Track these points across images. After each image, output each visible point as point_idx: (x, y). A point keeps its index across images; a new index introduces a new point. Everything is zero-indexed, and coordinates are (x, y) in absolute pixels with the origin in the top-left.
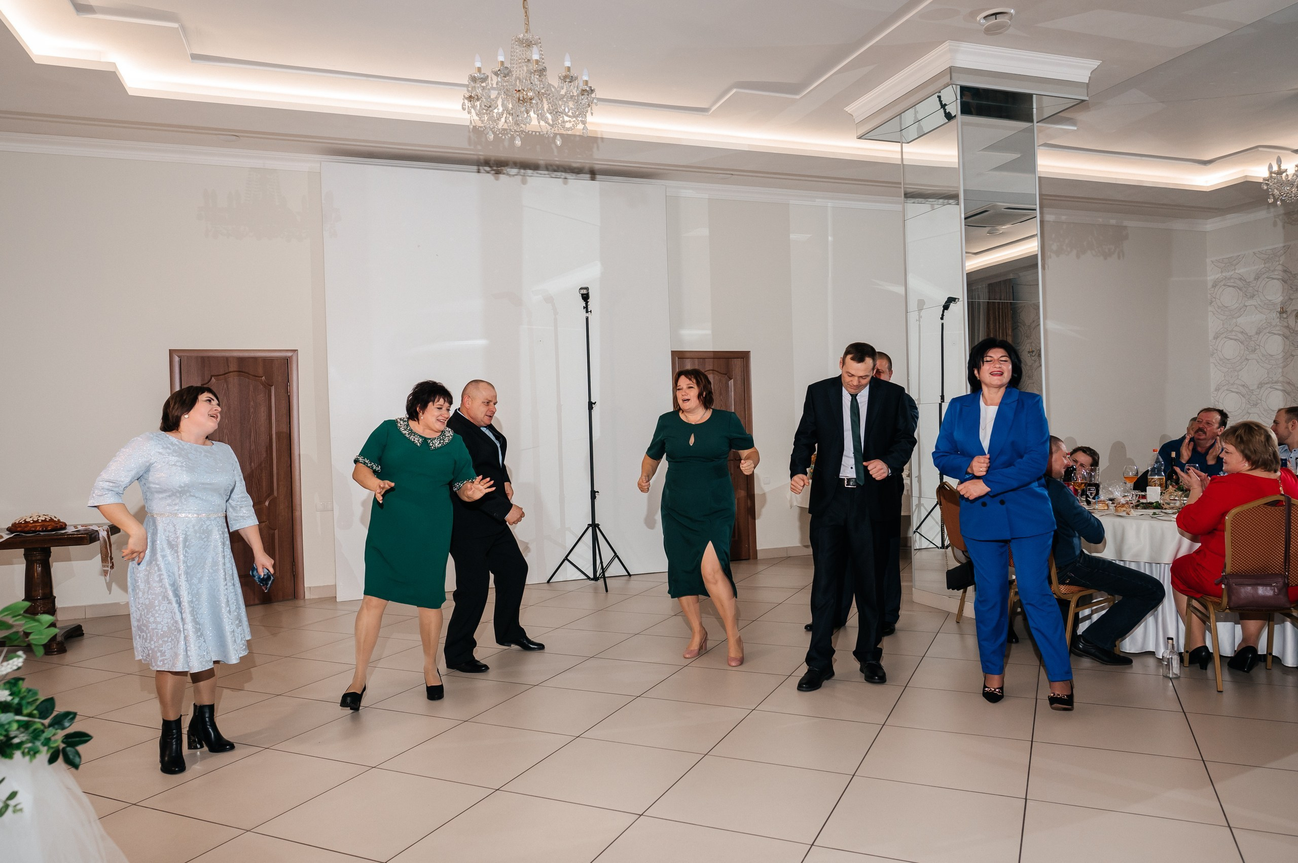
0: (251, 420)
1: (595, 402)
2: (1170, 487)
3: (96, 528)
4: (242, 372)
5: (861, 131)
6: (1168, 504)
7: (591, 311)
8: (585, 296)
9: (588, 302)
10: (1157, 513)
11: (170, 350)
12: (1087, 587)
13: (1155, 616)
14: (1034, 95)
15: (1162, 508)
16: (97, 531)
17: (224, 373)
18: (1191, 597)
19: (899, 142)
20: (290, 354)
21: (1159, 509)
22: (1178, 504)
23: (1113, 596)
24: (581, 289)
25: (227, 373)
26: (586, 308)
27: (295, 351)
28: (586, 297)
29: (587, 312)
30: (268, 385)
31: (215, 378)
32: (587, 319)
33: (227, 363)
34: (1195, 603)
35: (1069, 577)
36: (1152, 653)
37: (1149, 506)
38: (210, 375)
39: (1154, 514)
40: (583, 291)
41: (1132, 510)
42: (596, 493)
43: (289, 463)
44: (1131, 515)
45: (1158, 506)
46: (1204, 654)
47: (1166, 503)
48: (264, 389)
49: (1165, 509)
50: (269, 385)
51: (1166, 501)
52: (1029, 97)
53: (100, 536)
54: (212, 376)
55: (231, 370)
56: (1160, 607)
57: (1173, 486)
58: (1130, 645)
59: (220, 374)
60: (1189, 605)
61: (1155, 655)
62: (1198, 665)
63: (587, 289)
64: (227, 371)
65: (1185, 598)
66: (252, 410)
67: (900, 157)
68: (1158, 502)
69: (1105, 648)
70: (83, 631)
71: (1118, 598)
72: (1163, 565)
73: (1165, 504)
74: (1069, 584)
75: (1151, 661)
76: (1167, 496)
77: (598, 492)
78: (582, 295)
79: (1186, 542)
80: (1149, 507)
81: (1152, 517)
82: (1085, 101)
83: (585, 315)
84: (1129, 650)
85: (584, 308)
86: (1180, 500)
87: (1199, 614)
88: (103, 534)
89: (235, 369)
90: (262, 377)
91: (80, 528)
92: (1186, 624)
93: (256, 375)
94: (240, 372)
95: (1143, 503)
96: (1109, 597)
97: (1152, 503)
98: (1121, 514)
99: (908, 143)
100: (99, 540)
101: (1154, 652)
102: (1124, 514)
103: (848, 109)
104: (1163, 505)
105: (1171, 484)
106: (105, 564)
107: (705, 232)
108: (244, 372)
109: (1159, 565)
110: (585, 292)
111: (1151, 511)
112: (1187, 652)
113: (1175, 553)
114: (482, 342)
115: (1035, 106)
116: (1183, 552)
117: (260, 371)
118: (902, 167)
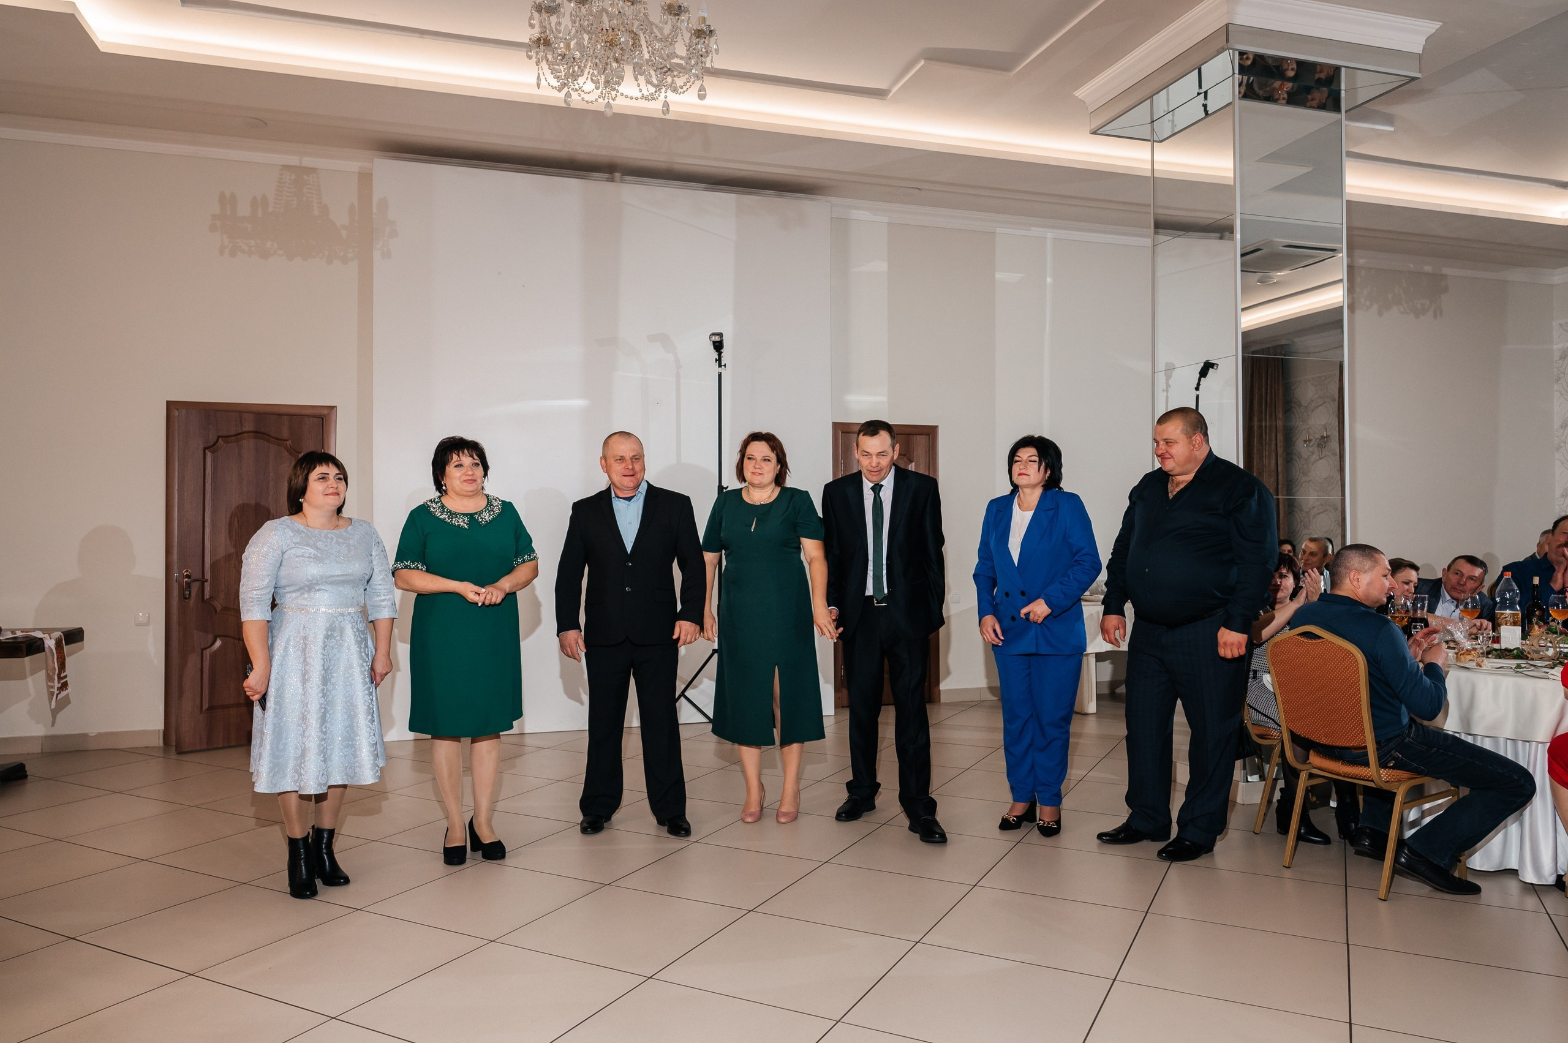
0: (270, 497)
2: (1536, 627)
3: (39, 634)
4: (261, 433)
5: (1095, 124)
6: (1537, 652)
7: (725, 366)
8: (718, 344)
9: (722, 353)
10: (1523, 666)
11: (168, 402)
12: (1420, 773)
13: (1520, 822)
14: (1342, 68)
15: (1527, 658)
16: (42, 639)
17: (235, 433)
19: (1149, 140)
20: (325, 412)
21: (1522, 658)
22: (1551, 652)
23: (1458, 787)
24: (714, 334)
25: (240, 434)
26: (719, 360)
27: (333, 408)
28: (718, 346)
29: (720, 366)
31: (223, 440)
32: (720, 375)
33: (241, 421)
35: (1394, 759)
36: (1514, 873)
37: (1506, 654)
38: (216, 436)
39: (1519, 666)
40: (715, 337)
41: (1486, 660)
44: (1484, 668)
45: (1519, 654)
47: (1534, 651)
49: (1532, 659)
51: (1533, 648)
52: (1337, 69)
53: (46, 645)
54: (219, 437)
55: (245, 429)
57: (1540, 627)
58: (1481, 860)
59: (229, 434)
61: (1518, 875)
63: (720, 335)
64: (239, 432)
67: (1149, 167)
68: (1519, 648)
69: (1442, 865)
70: (26, 772)
71: (1464, 791)
72: (1534, 745)
73: (1531, 652)
74: (1393, 768)
75: (1512, 885)
76: (1533, 640)
78: (714, 343)
80: (1506, 655)
81: (1517, 672)
82: (1417, 78)
83: (717, 369)
84: (1481, 867)
85: (716, 360)
86: (1555, 648)
88: (50, 643)
89: (251, 429)
90: (287, 440)
91: (19, 634)
93: (280, 437)
94: (258, 434)
95: (1496, 650)
96: (1452, 788)
97: (1511, 651)
98: (1467, 666)
99: (1161, 141)
100: (44, 651)
101: (1517, 870)
102: (1473, 665)
103: (1080, 93)
104: (1529, 653)
105: (1537, 624)
106: (50, 684)
107: (882, 266)
108: (264, 434)
109: (1528, 744)
110: (717, 339)
111: (1513, 663)
113: (1555, 728)
114: (579, 403)
115: (1343, 87)
117: (285, 433)
118: (1154, 182)
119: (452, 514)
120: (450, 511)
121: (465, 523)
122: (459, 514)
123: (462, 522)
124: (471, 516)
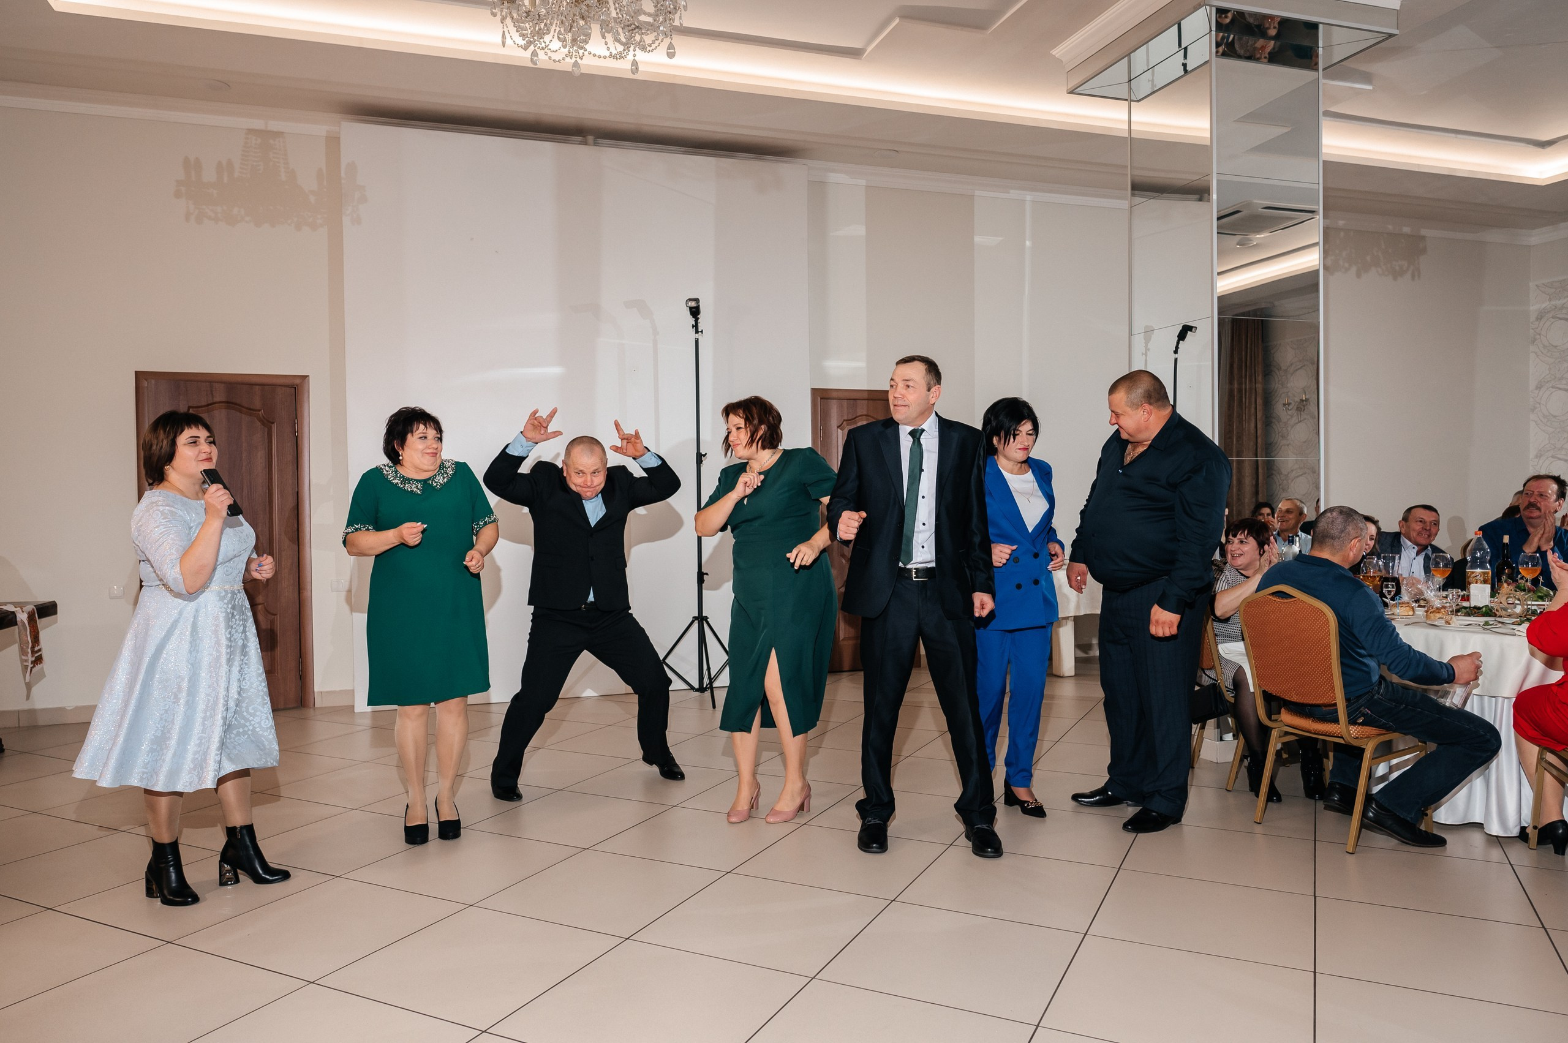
0: (244, 468)
1: (706, 454)
2: (1505, 585)
3: (11, 608)
4: (232, 403)
5: (1073, 83)
6: (1505, 609)
7: (702, 332)
8: (694, 310)
9: (698, 318)
10: (1491, 623)
11: (137, 373)
12: (1389, 729)
13: (1485, 777)
14: (1320, 25)
15: (1495, 615)
16: (13, 612)
17: (206, 404)
18: (1544, 747)
19: (1126, 100)
20: (298, 381)
21: (1490, 616)
22: (1518, 610)
23: (1425, 743)
24: (690, 300)
25: (211, 404)
26: (696, 326)
27: (305, 377)
28: (695, 312)
29: (697, 332)
30: (267, 423)
32: (697, 341)
33: (212, 391)
34: (1550, 757)
35: (1364, 715)
36: (1480, 826)
37: (1475, 611)
38: (187, 406)
39: (1487, 623)
40: (691, 303)
41: (1454, 618)
42: (705, 576)
43: (296, 526)
44: (1453, 625)
45: (1488, 612)
46: (1561, 831)
47: (1501, 608)
48: (262, 426)
49: (1501, 617)
50: (268, 421)
51: (1501, 605)
52: (1314, 26)
53: (18, 619)
55: (217, 399)
56: (1494, 764)
57: (1508, 585)
58: (1446, 813)
60: (1541, 758)
61: (1484, 829)
62: (1551, 846)
63: (697, 300)
64: (210, 402)
65: (1533, 750)
66: (244, 455)
67: (1127, 127)
68: (1488, 605)
69: (1408, 819)
70: (3, 746)
71: (1432, 747)
72: (1500, 699)
73: (1499, 609)
74: (1362, 724)
75: (1477, 838)
76: (1502, 598)
77: (707, 574)
78: (691, 308)
79: (1538, 666)
80: (1475, 613)
81: (1484, 629)
82: (1394, 35)
83: (693, 336)
84: (1446, 821)
85: (693, 326)
86: (1522, 605)
87: (1555, 772)
88: (22, 617)
89: (223, 400)
90: (259, 410)
92: (1534, 790)
93: (251, 407)
94: (230, 404)
95: (1465, 608)
96: (1420, 744)
97: (1479, 608)
98: (1436, 623)
99: (1138, 101)
100: (16, 624)
101: (1483, 823)
102: (1442, 623)
103: (1058, 52)
104: (1497, 610)
105: (1506, 582)
106: (24, 658)
107: (860, 230)
108: (236, 404)
109: (1494, 699)
110: (693, 304)
111: (1482, 620)
112: (1535, 828)
113: (1520, 684)
114: (556, 370)
115: (1321, 44)
116: (1531, 683)
117: (257, 403)
118: (1133, 144)
119: (405, 480)
120: (403, 476)
121: (418, 489)
122: (412, 479)
123: (415, 488)
124: (425, 482)
